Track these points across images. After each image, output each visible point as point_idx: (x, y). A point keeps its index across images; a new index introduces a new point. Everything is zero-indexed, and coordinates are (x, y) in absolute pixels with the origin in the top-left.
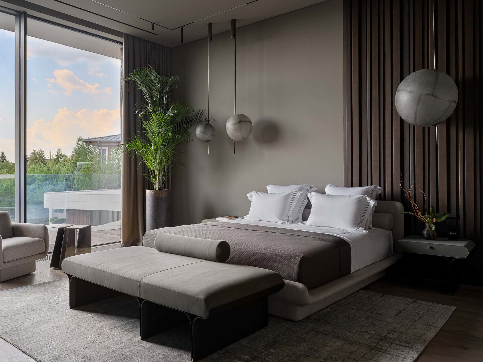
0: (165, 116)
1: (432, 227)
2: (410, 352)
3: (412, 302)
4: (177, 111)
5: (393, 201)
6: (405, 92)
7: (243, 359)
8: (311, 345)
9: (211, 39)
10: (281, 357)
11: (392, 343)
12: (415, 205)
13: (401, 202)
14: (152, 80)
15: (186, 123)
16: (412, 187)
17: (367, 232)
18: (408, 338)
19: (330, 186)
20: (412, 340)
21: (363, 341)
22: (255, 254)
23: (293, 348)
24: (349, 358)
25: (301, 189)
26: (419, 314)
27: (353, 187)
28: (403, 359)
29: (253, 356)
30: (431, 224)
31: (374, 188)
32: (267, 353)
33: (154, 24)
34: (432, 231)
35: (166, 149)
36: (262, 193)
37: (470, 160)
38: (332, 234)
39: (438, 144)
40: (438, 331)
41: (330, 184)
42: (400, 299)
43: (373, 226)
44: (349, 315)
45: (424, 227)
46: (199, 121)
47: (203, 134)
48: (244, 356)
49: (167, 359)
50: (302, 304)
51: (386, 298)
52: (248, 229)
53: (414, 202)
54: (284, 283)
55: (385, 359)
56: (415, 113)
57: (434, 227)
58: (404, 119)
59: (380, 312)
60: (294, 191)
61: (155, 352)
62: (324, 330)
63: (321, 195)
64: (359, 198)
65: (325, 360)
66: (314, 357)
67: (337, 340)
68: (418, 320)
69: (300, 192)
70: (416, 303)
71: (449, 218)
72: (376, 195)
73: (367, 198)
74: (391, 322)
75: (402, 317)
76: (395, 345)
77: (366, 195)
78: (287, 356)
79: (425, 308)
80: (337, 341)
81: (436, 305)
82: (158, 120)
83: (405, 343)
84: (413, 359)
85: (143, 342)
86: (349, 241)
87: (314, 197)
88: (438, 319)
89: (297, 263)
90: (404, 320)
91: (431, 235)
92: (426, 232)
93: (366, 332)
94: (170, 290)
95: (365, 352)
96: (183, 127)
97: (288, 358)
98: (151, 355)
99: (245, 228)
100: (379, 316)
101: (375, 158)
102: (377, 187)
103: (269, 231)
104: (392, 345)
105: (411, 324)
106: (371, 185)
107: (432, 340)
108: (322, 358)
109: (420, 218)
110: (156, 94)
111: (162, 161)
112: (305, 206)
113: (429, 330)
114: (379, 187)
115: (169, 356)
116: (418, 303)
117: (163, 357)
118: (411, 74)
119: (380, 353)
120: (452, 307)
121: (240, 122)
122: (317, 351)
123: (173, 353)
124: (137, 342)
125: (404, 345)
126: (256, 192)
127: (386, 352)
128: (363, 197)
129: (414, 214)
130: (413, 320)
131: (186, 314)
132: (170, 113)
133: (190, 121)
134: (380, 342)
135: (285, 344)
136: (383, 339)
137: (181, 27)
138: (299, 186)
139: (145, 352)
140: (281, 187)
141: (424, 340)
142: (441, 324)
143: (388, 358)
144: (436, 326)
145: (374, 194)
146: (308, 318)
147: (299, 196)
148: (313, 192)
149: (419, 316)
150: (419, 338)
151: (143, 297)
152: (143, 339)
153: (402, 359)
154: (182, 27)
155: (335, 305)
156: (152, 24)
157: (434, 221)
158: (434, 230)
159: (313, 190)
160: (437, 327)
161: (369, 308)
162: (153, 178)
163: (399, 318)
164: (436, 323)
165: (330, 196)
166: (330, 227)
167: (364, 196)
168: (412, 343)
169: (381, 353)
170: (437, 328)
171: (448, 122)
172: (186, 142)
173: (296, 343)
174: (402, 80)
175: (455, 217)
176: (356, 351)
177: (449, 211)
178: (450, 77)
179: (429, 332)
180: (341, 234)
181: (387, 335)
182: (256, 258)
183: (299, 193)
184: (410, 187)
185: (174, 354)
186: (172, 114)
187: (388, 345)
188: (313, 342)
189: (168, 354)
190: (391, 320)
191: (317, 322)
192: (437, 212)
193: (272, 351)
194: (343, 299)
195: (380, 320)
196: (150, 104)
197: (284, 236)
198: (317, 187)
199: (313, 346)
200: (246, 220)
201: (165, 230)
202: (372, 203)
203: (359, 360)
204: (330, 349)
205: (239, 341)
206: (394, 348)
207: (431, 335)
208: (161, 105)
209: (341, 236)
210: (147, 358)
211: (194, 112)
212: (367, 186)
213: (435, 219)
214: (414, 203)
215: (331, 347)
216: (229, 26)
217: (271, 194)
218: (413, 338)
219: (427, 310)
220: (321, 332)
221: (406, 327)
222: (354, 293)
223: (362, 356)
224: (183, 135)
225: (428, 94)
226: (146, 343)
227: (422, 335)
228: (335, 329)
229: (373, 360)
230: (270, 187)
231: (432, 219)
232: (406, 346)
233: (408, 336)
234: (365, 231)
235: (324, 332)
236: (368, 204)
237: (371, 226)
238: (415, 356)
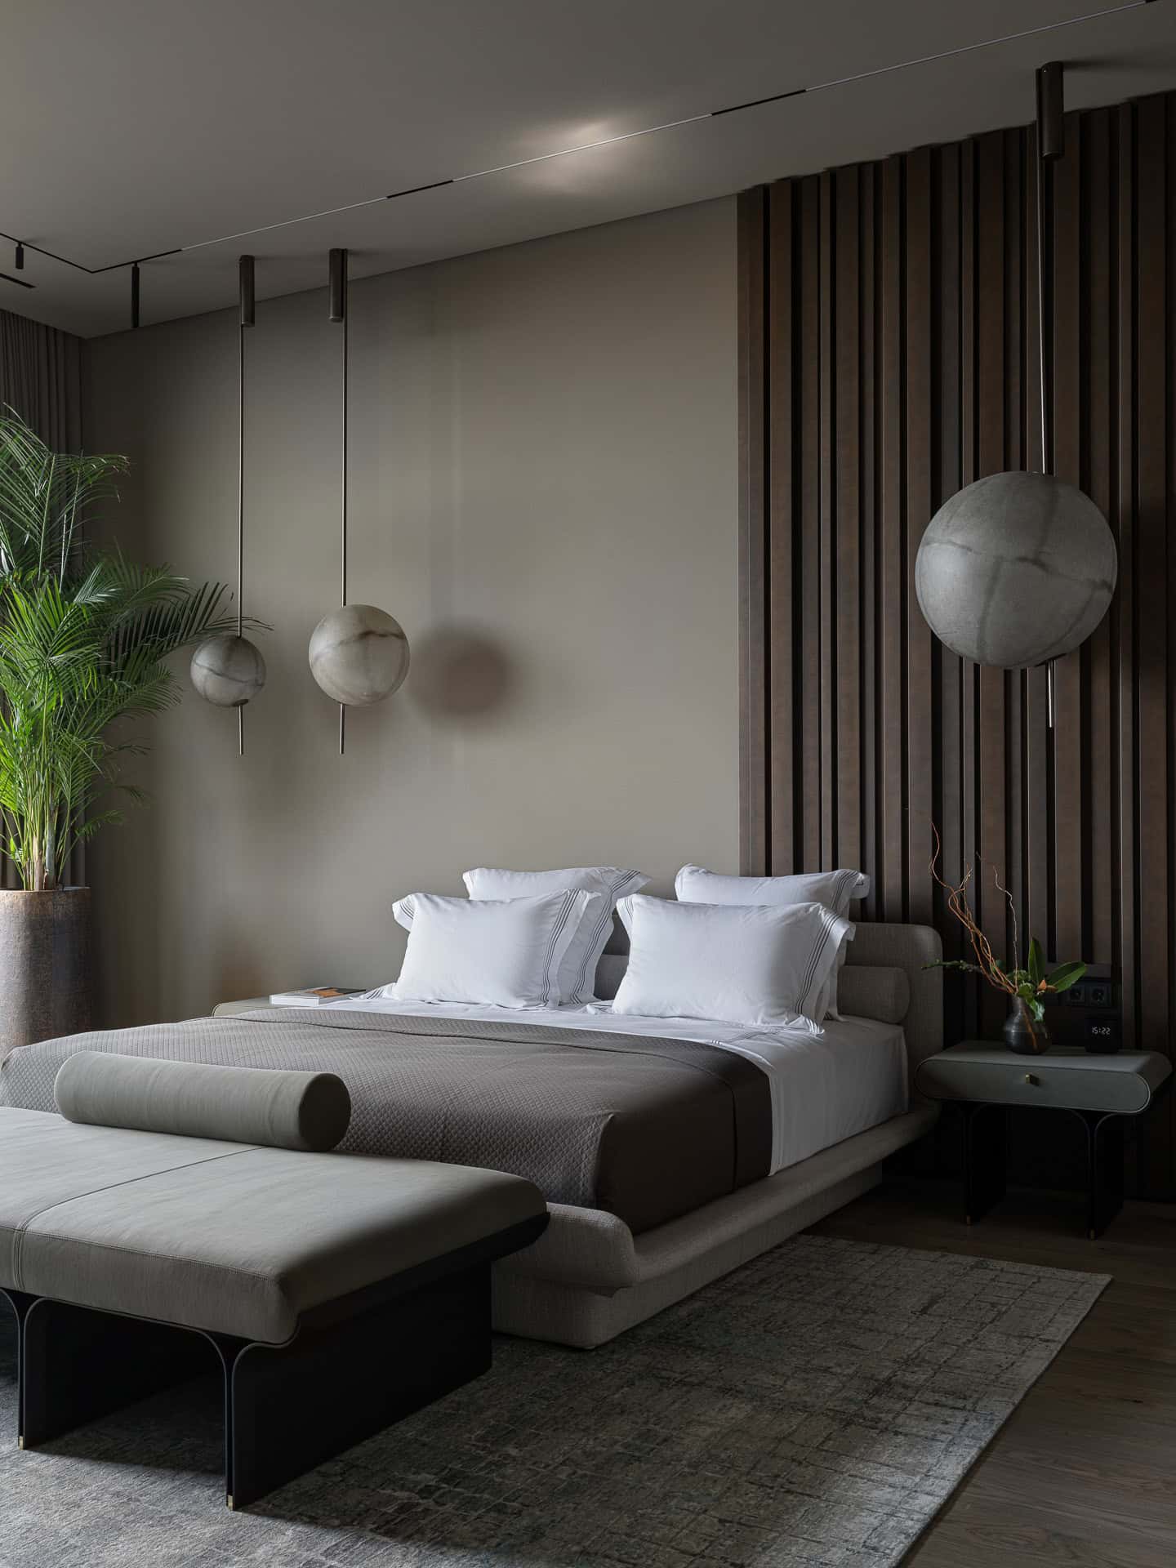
0: (69, 604)
1: (1035, 1010)
2: (968, 1423)
3: (972, 1268)
4: (120, 589)
5: (908, 923)
6: (950, 547)
7: (412, 1485)
8: (646, 1423)
9: (251, 319)
10: (544, 1468)
11: (911, 1400)
12: (981, 935)
13: (934, 927)
14: (16, 465)
15: (150, 633)
16: (969, 875)
17: (823, 1031)
18: (961, 1381)
19: (692, 872)
20: (973, 1388)
21: (818, 1397)
22: (440, 1118)
23: (584, 1436)
24: (774, 1456)
25: (590, 884)
26: (993, 1305)
27: (771, 876)
28: (948, 1446)
29: (447, 1470)
30: (1030, 1001)
31: (846, 877)
32: (496, 1459)
33: (22, 246)
34: (1036, 1027)
35: (72, 732)
36: (447, 898)
37: (1155, 782)
38: (707, 1041)
39: (1053, 728)
40: (1056, 1352)
41: (693, 865)
42: (932, 1259)
43: (840, 1013)
44: (767, 1320)
45: (1010, 1011)
46: (200, 629)
47: (220, 677)
48: (414, 1474)
49: (132, 1505)
50: (610, 1287)
51: (888, 1259)
52: (405, 1030)
53: (976, 925)
54: (549, 1213)
55: (890, 1451)
56: (982, 621)
57: (1040, 1011)
58: (944, 642)
59: (868, 1303)
60: (566, 892)
61: (86, 1486)
62: (686, 1372)
63: (664, 907)
64: (794, 914)
65: (696, 1467)
66: (657, 1461)
67: (731, 1401)
68: (991, 1322)
69: (589, 896)
70: (985, 1268)
71: (1090, 978)
72: (851, 906)
73: (822, 913)
74: (906, 1333)
75: (942, 1316)
76: (921, 1405)
77: (819, 904)
78: (566, 1465)
79: (1015, 1284)
80: (732, 1404)
81: (1048, 1271)
82: (39, 617)
83: (951, 1397)
84: (978, 1445)
85: (33, 1454)
86: (764, 1064)
87: (636, 914)
88: (1055, 1315)
89: (592, 1142)
90: (946, 1326)
91: (1033, 1037)
92: (1014, 1027)
93: (827, 1370)
94: (144, 1255)
95: (825, 1434)
96: (138, 648)
97: (567, 1470)
98: (72, 1497)
99: (393, 1029)
100: (866, 1317)
101: (848, 774)
102: (854, 876)
103: (485, 1036)
104: (910, 1404)
105: (970, 1338)
106: (835, 867)
107: (1037, 1381)
108: (684, 1462)
109: (997, 981)
110: (35, 520)
111: (53, 780)
112: (605, 944)
113: (1027, 1353)
114: (861, 875)
115: (141, 1495)
116: (992, 1270)
117: (115, 1501)
118: (966, 486)
119: (873, 1433)
120: (1100, 1276)
121: (366, 635)
122: (665, 1440)
123: (151, 1484)
124: (9, 1457)
125: (950, 1403)
126: (426, 897)
127: (894, 1430)
128: (807, 909)
129: (975, 967)
130: (976, 1322)
131: (206, 1335)
132: (88, 596)
133: (169, 626)
134: (871, 1398)
135: (555, 1426)
136: (884, 1387)
137: (133, 265)
138: (583, 871)
139: (44, 1489)
140: (519, 878)
141: (1012, 1383)
142: (1063, 1330)
143: (900, 1446)
144: (1051, 1338)
145: (845, 900)
146: (628, 1337)
147: (584, 909)
148: (635, 895)
149: (996, 1309)
150: (997, 1378)
151: (30, 1289)
152: (28, 1446)
153: (943, 1447)
154: (136, 265)
155: (718, 1289)
156: (17, 245)
157: (1041, 990)
158: (1041, 1022)
159: (631, 888)
160: (1054, 1341)
161: (833, 1291)
162: (19, 845)
163: (931, 1319)
164: (1051, 1329)
165: (694, 907)
166: (697, 1018)
167: (810, 906)
168: (976, 1396)
169: (877, 1431)
170: (1052, 1346)
171: (1086, 651)
172: (151, 706)
173: (593, 1421)
174: (936, 505)
175: (1107, 973)
176: (795, 1431)
177: (1088, 956)
178: (1092, 503)
179: (1028, 1357)
180: (738, 1042)
181: (895, 1376)
182: (446, 1131)
183: (585, 898)
184: (962, 877)
185: (158, 1489)
186: (98, 598)
187: (898, 1406)
188: (652, 1414)
189: (136, 1488)
190: (905, 1326)
191: (659, 1348)
192: (1052, 958)
193: (514, 1452)
194: (744, 1267)
195: (871, 1330)
196: (7, 558)
197: (540, 1051)
198: (647, 877)
199: (651, 1426)
200: (393, 998)
201: (94, 1040)
202: (839, 931)
203: (805, 1459)
204: (709, 1431)
205: (392, 1428)
206: (917, 1416)
207: (1034, 1365)
208: (52, 560)
209: (738, 1047)
210: (55, 1508)
211: (182, 594)
212: (821, 871)
213: (1043, 984)
214: (977, 931)
215: (711, 1425)
216: (322, 274)
217: (481, 904)
218: (977, 1380)
219: (1019, 1290)
220: (676, 1378)
221: (955, 1347)
222: (779, 1246)
223: (817, 1447)
224: (139, 678)
225: (1023, 559)
226: (44, 1457)
227: (1007, 1368)
228: (722, 1368)
229: (853, 1454)
230: (477, 878)
231: (1035, 983)
232: (956, 1406)
233: (959, 1374)
234: (814, 1030)
235: (686, 1377)
236: (825, 935)
237: (834, 1011)
238: (984, 1434)
